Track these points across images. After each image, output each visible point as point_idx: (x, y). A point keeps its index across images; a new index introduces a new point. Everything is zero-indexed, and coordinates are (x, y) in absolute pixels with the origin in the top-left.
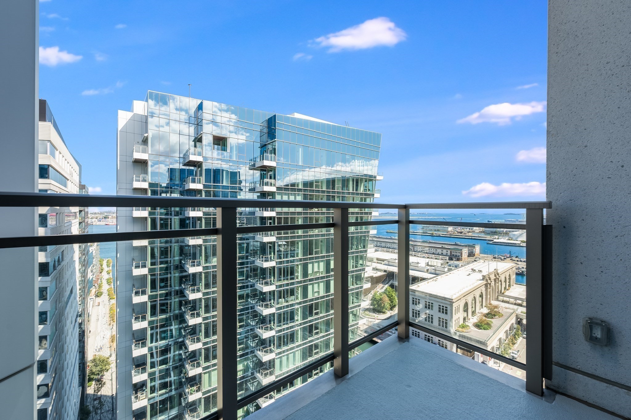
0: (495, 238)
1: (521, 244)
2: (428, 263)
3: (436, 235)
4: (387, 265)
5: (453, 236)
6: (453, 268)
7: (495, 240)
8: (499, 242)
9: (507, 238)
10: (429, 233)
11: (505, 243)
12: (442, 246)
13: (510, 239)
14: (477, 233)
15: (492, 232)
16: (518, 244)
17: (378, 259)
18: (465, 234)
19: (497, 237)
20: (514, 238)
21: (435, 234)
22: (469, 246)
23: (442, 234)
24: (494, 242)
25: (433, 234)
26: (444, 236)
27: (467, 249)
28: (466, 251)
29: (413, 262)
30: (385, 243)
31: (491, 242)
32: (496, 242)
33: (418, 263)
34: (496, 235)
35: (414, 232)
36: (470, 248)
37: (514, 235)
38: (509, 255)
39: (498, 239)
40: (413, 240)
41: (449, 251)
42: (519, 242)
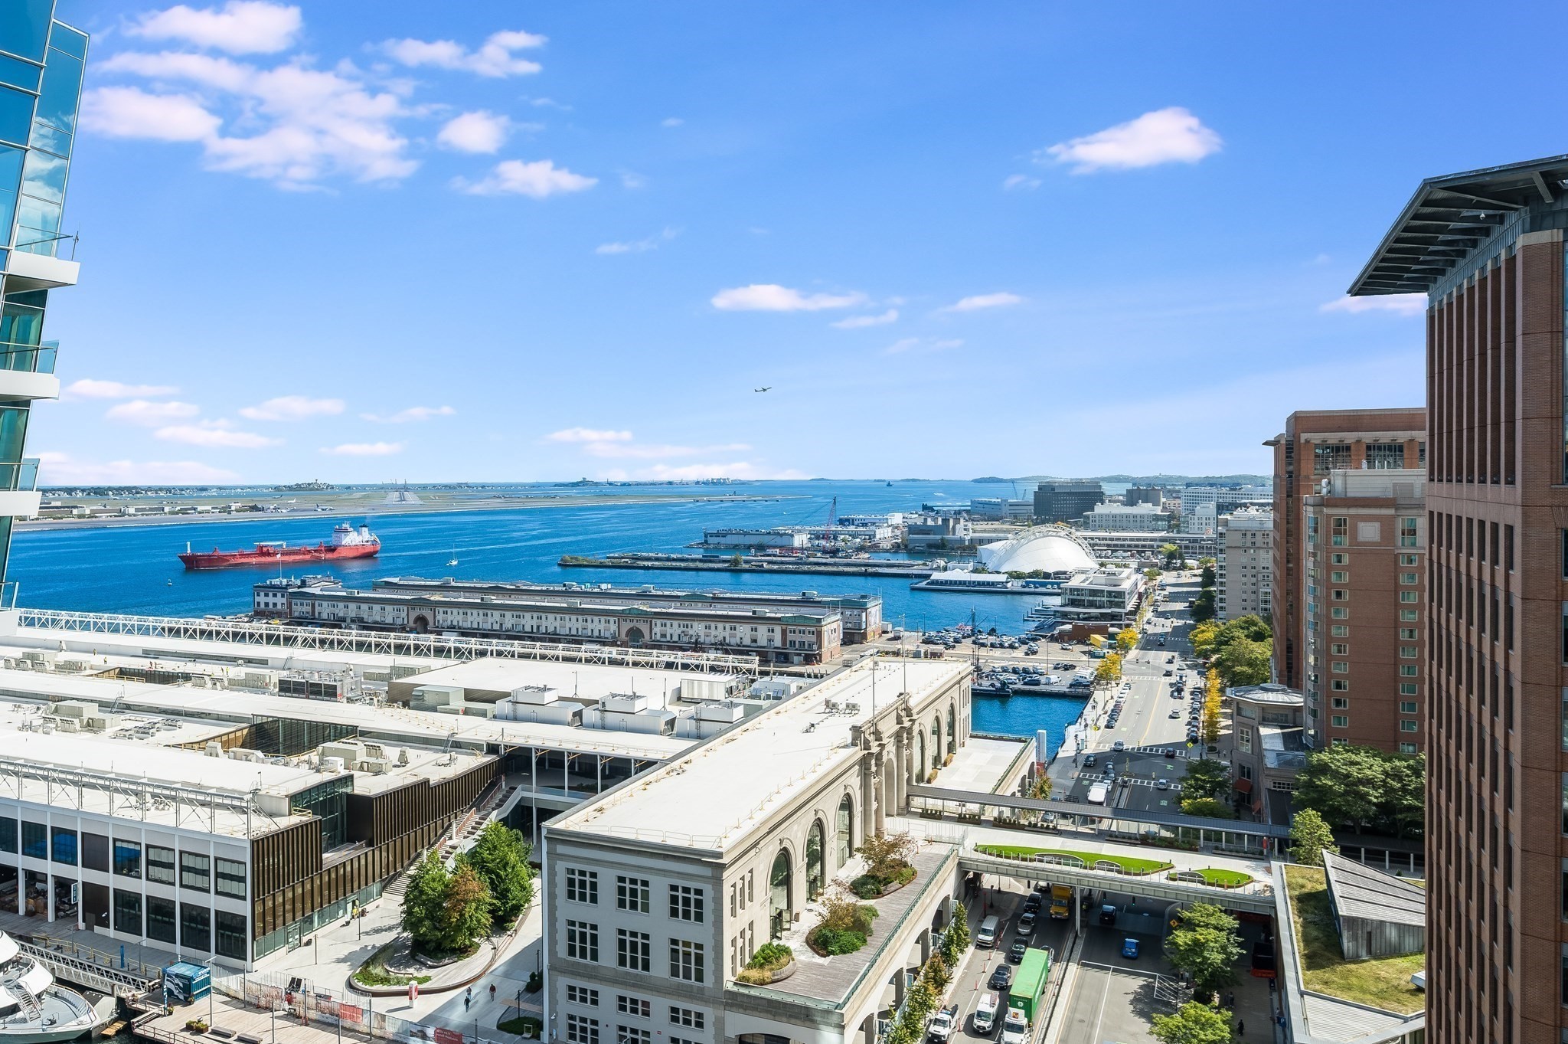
0: (938, 569)
1: (1009, 585)
2: (679, 689)
3: (746, 566)
4: (506, 718)
5: (805, 568)
6: (765, 703)
7: (936, 576)
8: (946, 583)
9: (971, 566)
10: (725, 561)
11: (964, 583)
12: (754, 612)
13: (980, 567)
14: (887, 551)
15: (930, 546)
16: (998, 583)
17: (470, 695)
18: (846, 557)
19: (941, 563)
20: (990, 566)
21: (746, 562)
22: (847, 604)
23: (769, 562)
24: (933, 583)
25: (736, 562)
26: (775, 567)
27: (839, 617)
28: (834, 626)
29: (614, 696)
30: (535, 615)
31: (923, 584)
32: (936, 582)
33: (634, 697)
34: (942, 556)
35: (668, 559)
36: (848, 613)
37: (992, 552)
38: (969, 628)
39: (945, 569)
40: (654, 592)
41: (778, 629)
42: (1002, 578)
